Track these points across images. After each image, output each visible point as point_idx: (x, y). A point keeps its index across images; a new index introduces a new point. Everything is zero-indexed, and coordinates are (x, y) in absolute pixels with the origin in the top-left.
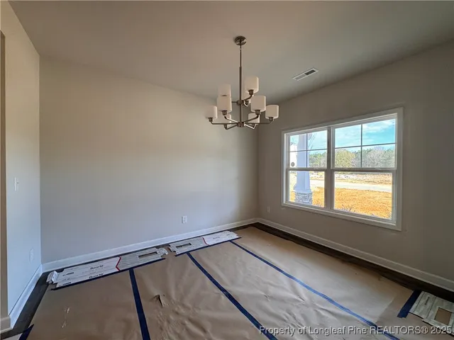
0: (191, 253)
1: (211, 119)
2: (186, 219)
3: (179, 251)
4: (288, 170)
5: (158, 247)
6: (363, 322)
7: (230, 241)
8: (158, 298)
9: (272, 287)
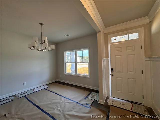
0: (26, 96)
1: (31, 48)
2: (25, 83)
3: (20, 97)
4: (66, 63)
5: (10, 97)
6: (75, 103)
7: (45, 89)
8: (6, 115)
9: (54, 100)
